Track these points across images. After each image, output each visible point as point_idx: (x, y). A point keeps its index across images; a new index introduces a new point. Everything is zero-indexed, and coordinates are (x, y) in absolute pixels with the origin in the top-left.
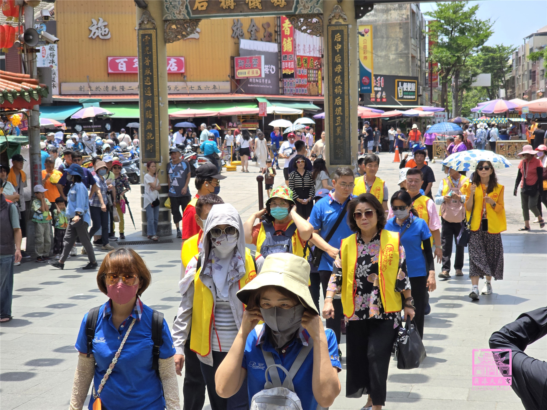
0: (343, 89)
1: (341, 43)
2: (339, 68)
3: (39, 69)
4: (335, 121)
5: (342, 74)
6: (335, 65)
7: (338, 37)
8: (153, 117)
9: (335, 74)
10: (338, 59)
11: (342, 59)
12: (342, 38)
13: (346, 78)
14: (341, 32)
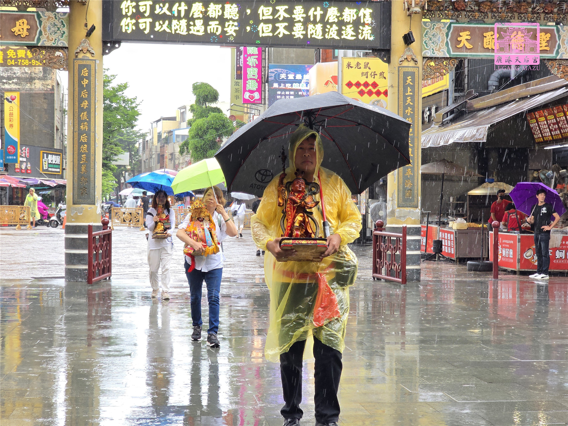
0: (89, 126)
1: (88, 78)
2: (85, 104)
4: (80, 159)
5: (88, 110)
6: (81, 100)
7: (85, 72)
9: (81, 110)
10: (84, 95)
11: (89, 94)
12: (89, 73)
13: (92, 115)
14: (88, 67)
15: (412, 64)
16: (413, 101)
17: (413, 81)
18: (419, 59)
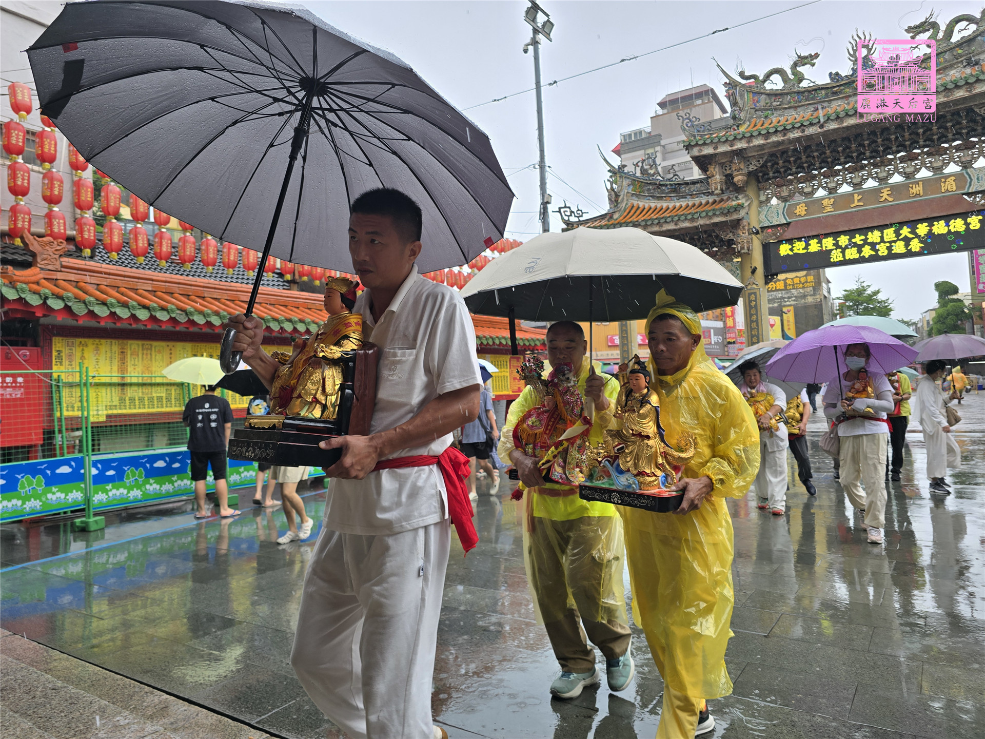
0: (758, 331)
1: (755, 301)
2: (754, 318)
5: (757, 321)
6: (751, 315)
7: (753, 297)
9: (752, 321)
11: (757, 311)
12: (756, 298)
13: (760, 324)
14: (755, 294)
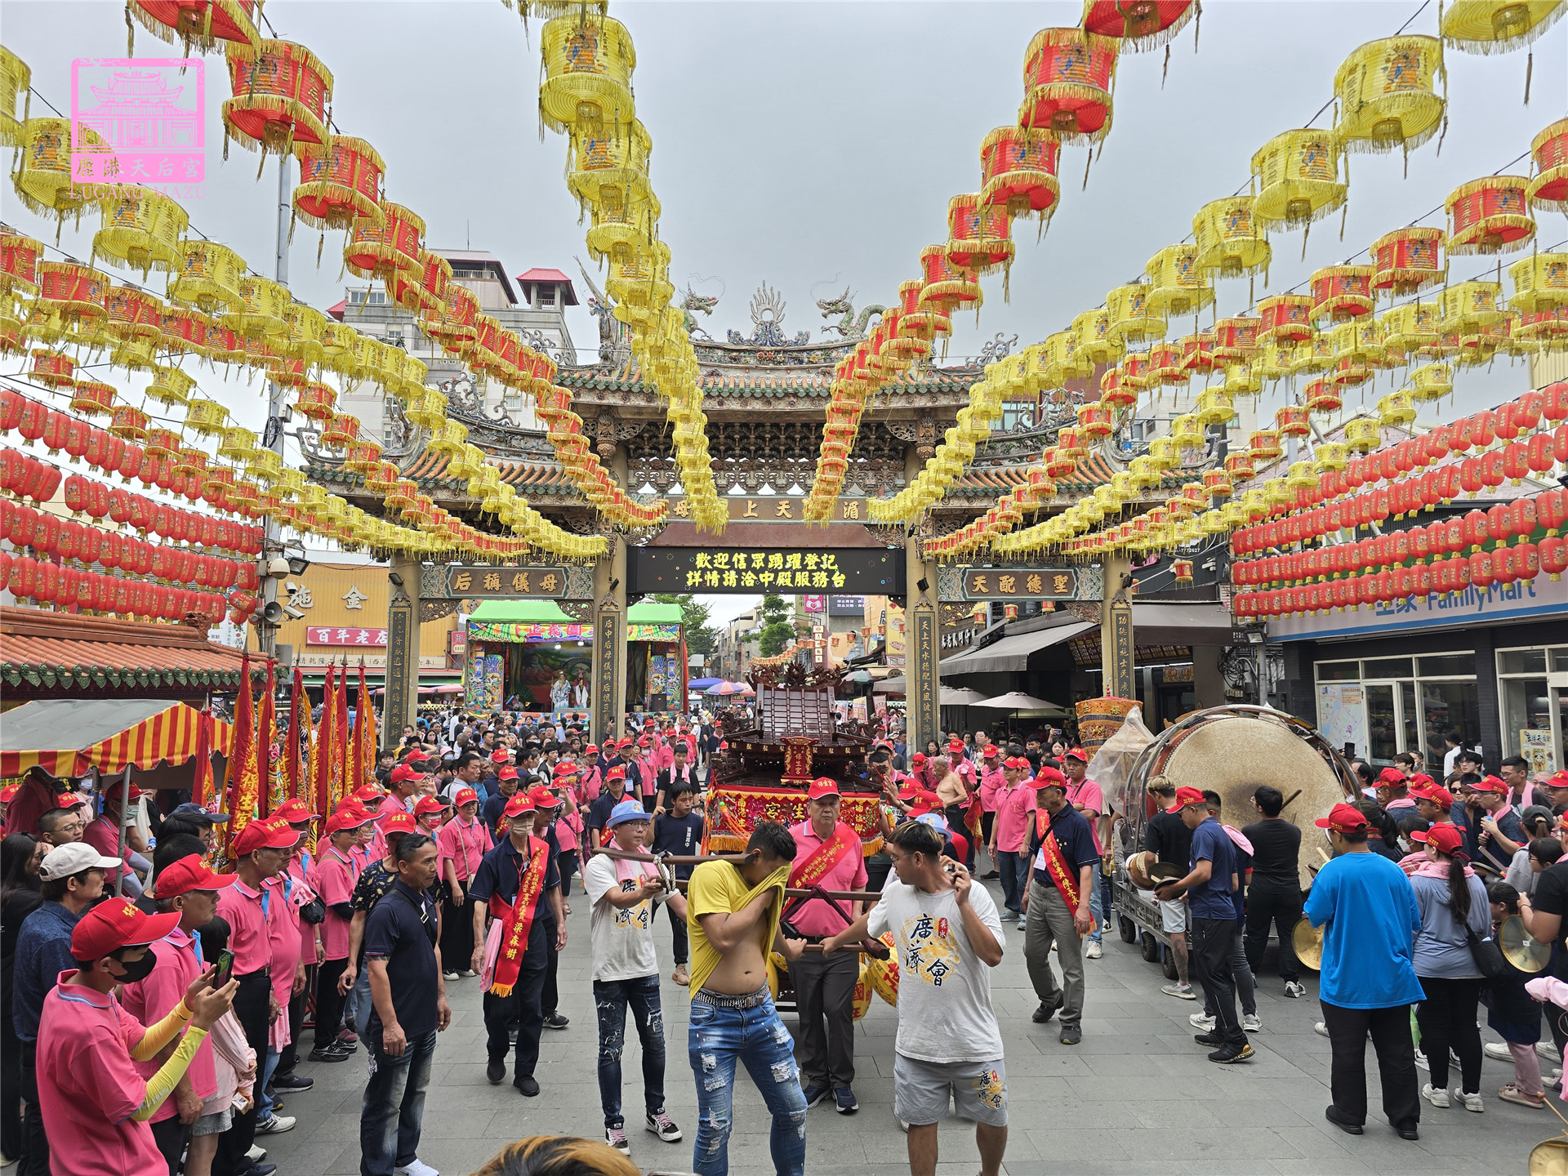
0: (612, 676)
1: (612, 629)
2: (608, 655)
3: (277, 646)
4: (602, 709)
5: (612, 660)
7: (609, 624)
8: (401, 700)
9: (604, 660)
10: (608, 645)
11: (613, 645)
12: (613, 624)
13: (615, 664)
14: (612, 619)
15: (927, 609)
16: (929, 645)
17: (929, 626)
18: (935, 604)
